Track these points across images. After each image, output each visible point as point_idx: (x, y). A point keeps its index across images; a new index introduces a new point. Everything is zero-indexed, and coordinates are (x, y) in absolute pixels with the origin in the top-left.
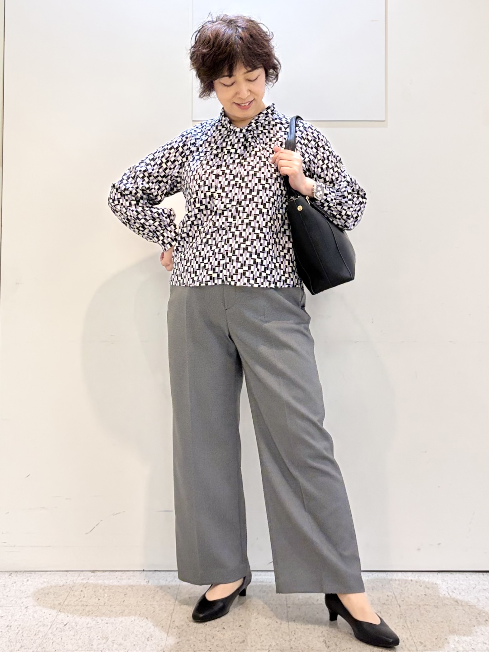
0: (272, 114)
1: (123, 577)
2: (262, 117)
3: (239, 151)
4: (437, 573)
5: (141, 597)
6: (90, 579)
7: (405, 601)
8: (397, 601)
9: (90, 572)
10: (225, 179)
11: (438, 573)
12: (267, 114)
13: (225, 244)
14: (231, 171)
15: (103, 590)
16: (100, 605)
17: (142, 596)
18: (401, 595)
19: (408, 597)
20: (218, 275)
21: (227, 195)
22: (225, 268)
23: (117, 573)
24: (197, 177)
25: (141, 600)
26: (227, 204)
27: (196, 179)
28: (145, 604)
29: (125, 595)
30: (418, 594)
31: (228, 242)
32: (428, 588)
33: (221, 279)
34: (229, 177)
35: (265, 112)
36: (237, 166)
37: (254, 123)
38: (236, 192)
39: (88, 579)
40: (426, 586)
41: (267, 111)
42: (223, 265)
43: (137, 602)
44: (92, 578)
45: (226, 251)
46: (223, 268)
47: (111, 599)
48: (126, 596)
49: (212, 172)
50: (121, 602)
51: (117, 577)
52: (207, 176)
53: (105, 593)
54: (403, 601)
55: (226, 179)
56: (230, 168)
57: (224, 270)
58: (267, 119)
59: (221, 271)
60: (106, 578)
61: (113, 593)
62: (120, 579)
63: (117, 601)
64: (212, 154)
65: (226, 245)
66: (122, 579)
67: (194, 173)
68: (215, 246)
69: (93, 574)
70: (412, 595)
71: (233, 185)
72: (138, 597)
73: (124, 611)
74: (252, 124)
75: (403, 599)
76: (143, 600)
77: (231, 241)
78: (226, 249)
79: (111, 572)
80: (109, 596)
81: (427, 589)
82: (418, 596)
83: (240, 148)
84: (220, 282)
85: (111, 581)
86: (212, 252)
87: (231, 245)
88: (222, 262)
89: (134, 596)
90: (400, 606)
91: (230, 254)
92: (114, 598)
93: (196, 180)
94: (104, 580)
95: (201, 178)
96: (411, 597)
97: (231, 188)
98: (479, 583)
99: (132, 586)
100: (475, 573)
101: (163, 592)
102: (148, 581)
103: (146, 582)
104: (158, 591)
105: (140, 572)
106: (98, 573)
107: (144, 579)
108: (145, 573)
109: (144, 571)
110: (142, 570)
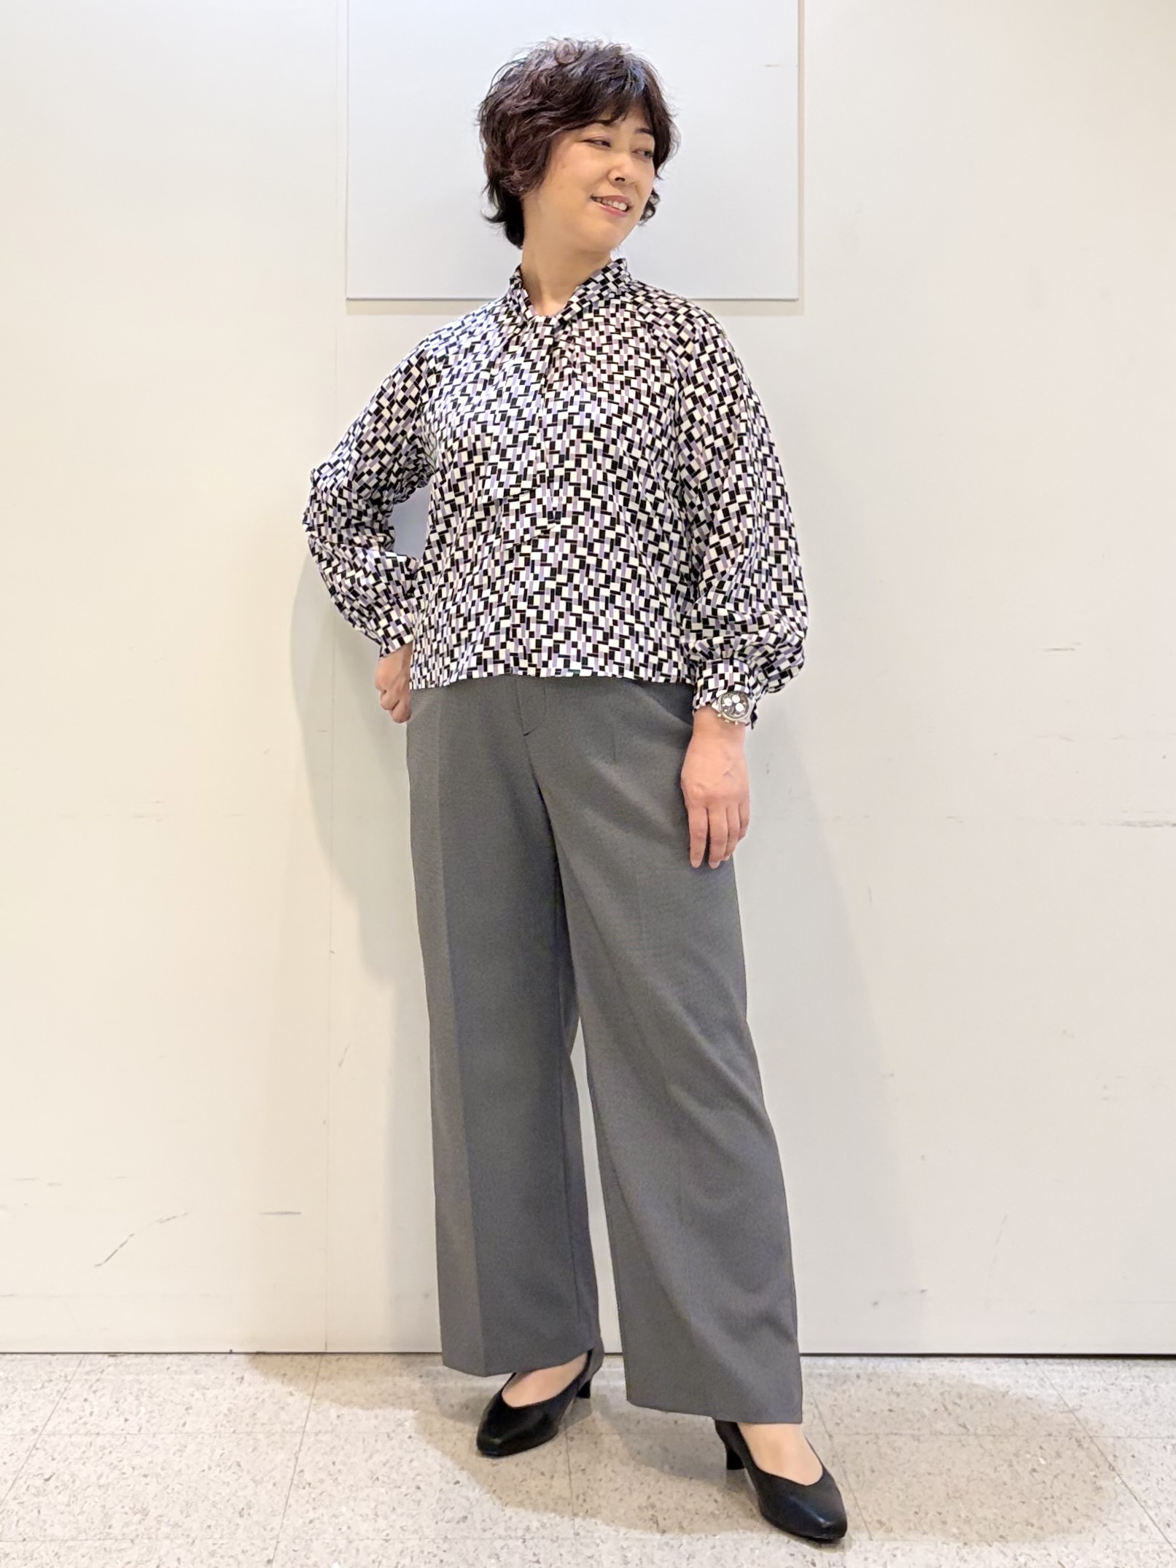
0: (617, 282)
1: (183, 1368)
2: (594, 289)
3: (539, 366)
4: (917, 1359)
5: (225, 1415)
6: (105, 1373)
7: (842, 1425)
8: (824, 1424)
9: (106, 1356)
10: (506, 430)
11: (921, 1359)
12: (605, 282)
13: (510, 582)
14: (520, 412)
15: (137, 1398)
16: (128, 1434)
17: (226, 1412)
18: (833, 1411)
19: (851, 1416)
20: (496, 655)
21: (511, 466)
22: (511, 636)
23: (170, 1357)
24: (447, 433)
25: (225, 1422)
26: (511, 486)
27: (444, 437)
28: (234, 1432)
29: (187, 1409)
30: (873, 1409)
31: (517, 577)
32: (898, 1395)
33: (503, 662)
34: (517, 425)
35: (600, 278)
36: (534, 399)
37: (577, 303)
38: (530, 459)
39: (102, 1372)
40: (892, 1389)
41: (604, 275)
42: (508, 629)
43: (216, 1426)
44: (111, 1369)
45: (512, 597)
46: (508, 639)
47: (154, 1418)
48: (190, 1411)
49: (475, 418)
50: (178, 1426)
51: (168, 1369)
52: (465, 427)
53: (140, 1404)
54: (838, 1424)
55: (510, 431)
56: (517, 404)
57: (509, 643)
58: (605, 293)
59: (504, 645)
60: (144, 1369)
61: (160, 1405)
62: (176, 1372)
63: (169, 1424)
64: (479, 380)
65: (514, 583)
66: (181, 1373)
68: (489, 588)
69: (112, 1360)
70: (858, 1411)
71: (525, 442)
72: (217, 1415)
73: (186, 1447)
74: (572, 306)
75: (839, 1421)
76: (228, 1422)
77: (523, 575)
78: (513, 594)
79: (155, 1357)
80: (151, 1412)
81: (893, 1397)
82: (875, 1413)
83: (543, 359)
84: (501, 669)
85: (155, 1376)
86: (483, 602)
87: (523, 584)
88: (505, 624)
89: (208, 1412)
90: (830, 1436)
91: (522, 605)
92: (161, 1415)
93: (446, 440)
94: (138, 1374)
95: (453, 434)
96: (857, 1415)
97: (519, 450)
98: (1017, 1382)
99: (204, 1388)
100: (1007, 1359)
101: (275, 1403)
102: (242, 1378)
103: (237, 1379)
104: (263, 1400)
105: (223, 1356)
106: (126, 1356)
107: (233, 1373)
108: (234, 1357)
109: (231, 1353)
110: (228, 1351)
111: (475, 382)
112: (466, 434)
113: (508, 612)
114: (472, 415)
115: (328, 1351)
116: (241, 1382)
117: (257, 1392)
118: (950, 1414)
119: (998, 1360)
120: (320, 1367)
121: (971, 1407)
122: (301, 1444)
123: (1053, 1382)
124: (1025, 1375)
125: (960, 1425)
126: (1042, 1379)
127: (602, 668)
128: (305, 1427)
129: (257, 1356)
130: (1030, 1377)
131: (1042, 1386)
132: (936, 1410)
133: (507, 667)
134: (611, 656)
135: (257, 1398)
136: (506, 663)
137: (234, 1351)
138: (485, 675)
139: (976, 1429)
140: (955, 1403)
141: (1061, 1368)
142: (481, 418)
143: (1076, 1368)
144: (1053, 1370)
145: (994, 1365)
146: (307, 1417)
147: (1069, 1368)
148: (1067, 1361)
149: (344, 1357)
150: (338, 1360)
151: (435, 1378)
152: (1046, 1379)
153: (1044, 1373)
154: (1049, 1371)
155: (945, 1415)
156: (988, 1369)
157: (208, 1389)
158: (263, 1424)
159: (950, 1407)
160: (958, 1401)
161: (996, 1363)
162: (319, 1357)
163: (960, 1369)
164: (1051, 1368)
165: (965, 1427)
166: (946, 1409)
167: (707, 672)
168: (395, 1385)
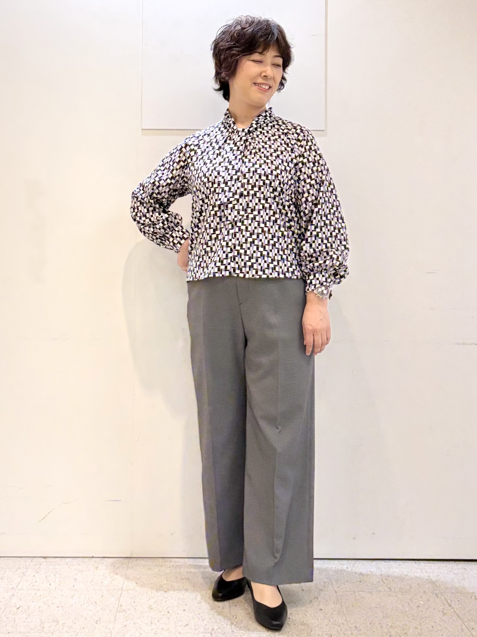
0: (270, 117)
1: (73, 564)
2: (262, 119)
3: (241, 148)
5: (90, 582)
7: (341, 588)
8: (333, 587)
9: (42, 558)
11: (373, 561)
12: (265, 116)
15: (55, 575)
16: (51, 590)
18: (337, 582)
19: (344, 584)
23: (68, 559)
25: (90, 585)
28: (94, 589)
32: (363, 575)
35: (263, 114)
36: (239, 161)
37: (255, 124)
39: (41, 565)
40: (361, 573)
41: (265, 113)
43: (86, 587)
44: (44, 563)
47: (62, 583)
48: (76, 581)
50: (71, 587)
51: (67, 563)
53: (56, 578)
54: (339, 587)
58: (266, 121)
59: (229, 264)
60: (57, 564)
61: (64, 578)
62: (70, 565)
63: (67, 586)
64: (215, 154)
67: (199, 172)
69: (44, 560)
70: (347, 582)
72: (87, 582)
73: (74, 595)
74: (253, 125)
76: (92, 585)
77: (238, 235)
79: (62, 558)
80: (60, 581)
81: (361, 576)
82: (354, 583)
83: (242, 145)
85: (62, 567)
89: (83, 581)
90: (336, 592)
92: (65, 583)
94: (55, 566)
98: (412, 570)
99: (82, 571)
100: (407, 561)
101: (111, 578)
102: (97, 567)
103: (95, 568)
104: (106, 576)
105: (90, 558)
106: (50, 558)
107: (93, 565)
108: (94, 559)
109: (93, 557)
110: (92, 556)
111: (213, 154)
112: (211, 175)
113: (231, 250)
114: (213, 168)
115: (132, 556)
116: (97, 569)
117: (103, 573)
118: (384, 583)
119: (404, 561)
120: (129, 563)
121: (393, 581)
122: (121, 595)
123: (426, 570)
124: (415, 567)
125: (389, 588)
126: (422, 569)
127: (271, 274)
128: (123, 587)
129: (103, 559)
130: (417, 568)
131: (422, 573)
132: (379, 582)
133: (230, 273)
134: (274, 269)
135: (103, 576)
136: (230, 271)
137: (94, 556)
138: (221, 275)
139: (395, 589)
140: (386, 579)
141: (430, 565)
142: (217, 169)
143: (436, 565)
144: (426, 565)
145: (402, 563)
146: (124, 583)
147: (433, 565)
148: (431, 562)
149: (139, 559)
150: (136, 560)
151: (175, 568)
152: (423, 570)
153: (422, 566)
154: (425, 566)
155: (382, 583)
156: (400, 565)
157: (83, 572)
158: (106, 586)
159: (384, 580)
160: (388, 578)
161: (403, 563)
162: (129, 559)
163: (389, 565)
164: (425, 565)
165: (390, 588)
166: (383, 581)
167: (311, 277)
168: (159, 570)
